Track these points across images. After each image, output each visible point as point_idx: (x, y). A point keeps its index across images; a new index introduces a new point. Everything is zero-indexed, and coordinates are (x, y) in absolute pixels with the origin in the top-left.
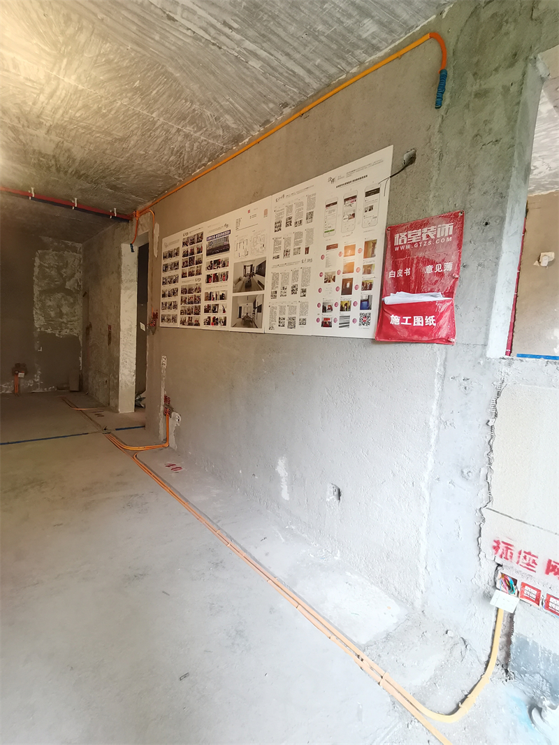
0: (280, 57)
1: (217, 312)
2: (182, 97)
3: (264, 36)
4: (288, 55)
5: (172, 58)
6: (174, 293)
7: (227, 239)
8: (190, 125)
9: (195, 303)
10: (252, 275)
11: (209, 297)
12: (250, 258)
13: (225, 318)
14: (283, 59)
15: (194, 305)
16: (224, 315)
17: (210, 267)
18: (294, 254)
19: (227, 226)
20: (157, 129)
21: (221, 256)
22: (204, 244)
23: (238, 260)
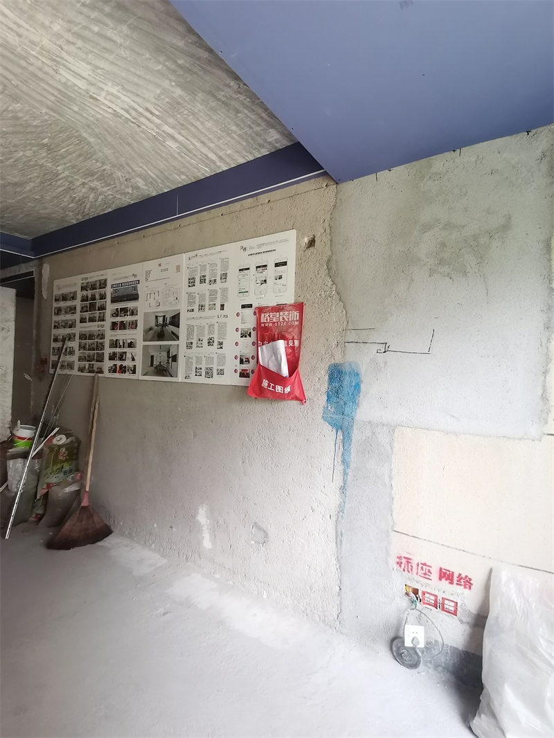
0: (196, 143)
1: (125, 360)
2: (93, 158)
3: (182, 125)
4: (203, 142)
5: (89, 126)
6: (70, 337)
7: (135, 289)
8: (98, 181)
9: (97, 349)
10: (164, 325)
11: (115, 344)
12: (161, 309)
13: (135, 366)
14: (199, 145)
15: (96, 352)
16: (133, 363)
17: (116, 313)
18: (210, 309)
19: (134, 275)
20: (59, 180)
21: (130, 305)
22: (109, 291)
23: (149, 310)
